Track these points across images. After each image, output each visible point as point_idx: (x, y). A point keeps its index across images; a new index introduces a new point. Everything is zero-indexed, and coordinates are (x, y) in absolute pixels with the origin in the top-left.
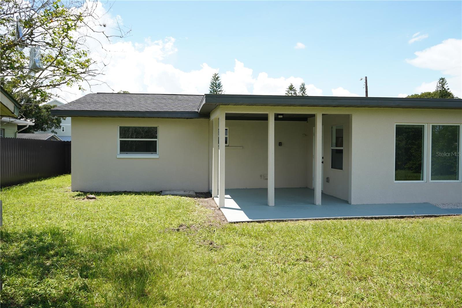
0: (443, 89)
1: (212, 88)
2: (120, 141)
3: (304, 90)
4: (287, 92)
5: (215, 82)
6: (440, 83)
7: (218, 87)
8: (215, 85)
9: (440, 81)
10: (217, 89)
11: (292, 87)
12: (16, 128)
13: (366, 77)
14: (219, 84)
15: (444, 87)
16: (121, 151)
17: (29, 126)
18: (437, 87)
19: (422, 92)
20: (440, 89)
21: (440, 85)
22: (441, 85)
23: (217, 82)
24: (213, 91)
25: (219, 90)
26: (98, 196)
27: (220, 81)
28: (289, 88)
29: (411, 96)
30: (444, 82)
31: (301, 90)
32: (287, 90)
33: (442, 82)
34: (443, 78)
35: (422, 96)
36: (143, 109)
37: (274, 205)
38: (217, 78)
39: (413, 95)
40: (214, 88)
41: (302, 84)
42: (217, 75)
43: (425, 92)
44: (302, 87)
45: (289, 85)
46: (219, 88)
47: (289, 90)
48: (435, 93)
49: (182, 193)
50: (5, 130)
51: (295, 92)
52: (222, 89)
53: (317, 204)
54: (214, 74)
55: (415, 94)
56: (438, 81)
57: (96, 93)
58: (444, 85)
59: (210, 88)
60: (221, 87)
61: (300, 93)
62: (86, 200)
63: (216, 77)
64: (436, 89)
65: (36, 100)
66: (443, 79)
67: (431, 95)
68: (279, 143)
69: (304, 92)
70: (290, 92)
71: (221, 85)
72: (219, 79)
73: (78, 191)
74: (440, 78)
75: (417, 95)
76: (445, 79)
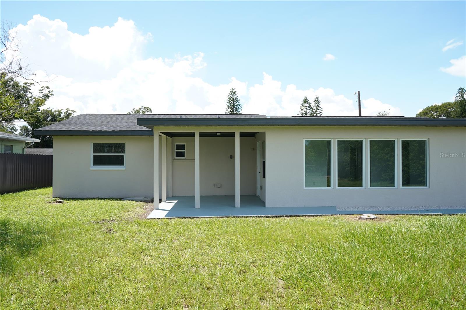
0: (463, 99)
1: (229, 102)
2: (94, 155)
3: (318, 103)
4: (302, 106)
5: (232, 97)
6: (459, 93)
7: (235, 101)
8: (232, 100)
9: (459, 91)
10: (234, 103)
11: (307, 100)
12: (24, 145)
13: (359, 92)
14: (236, 99)
15: (463, 97)
16: (94, 164)
17: (35, 142)
18: (457, 97)
19: (442, 102)
20: (460, 99)
21: (459, 95)
22: (461, 95)
23: (234, 97)
24: (231, 105)
25: (236, 104)
26: (66, 200)
27: (237, 96)
28: (304, 101)
29: (431, 106)
30: (464, 92)
31: (315, 103)
32: (302, 103)
33: (462, 92)
34: (462, 87)
35: (442, 106)
36: (119, 129)
37: (199, 208)
38: (234, 93)
39: (433, 106)
40: (231, 102)
41: (316, 97)
42: (234, 89)
43: (446, 102)
44: (316, 100)
45: (304, 98)
46: (236, 103)
47: (304, 103)
48: (455, 103)
49: (142, 199)
50: (13, 146)
51: (310, 105)
52: (239, 103)
53: (236, 206)
54: (231, 89)
55: (435, 105)
56: (458, 91)
57: (86, 114)
58: (463, 95)
59: (228, 103)
60: (238, 102)
61: (314, 106)
62: (55, 203)
63: (233, 91)
64: (455, 99)
65: (60, 117)
66: (462, 89)
67: (451, 105)
68: (230, 156)
69: (318, 105)
70: (305, 105)
71: (239, 99)
72: (236, 93)
73: (57, 197)
74: (460, 88)
75: (437, 105)
76: (464, 89)
